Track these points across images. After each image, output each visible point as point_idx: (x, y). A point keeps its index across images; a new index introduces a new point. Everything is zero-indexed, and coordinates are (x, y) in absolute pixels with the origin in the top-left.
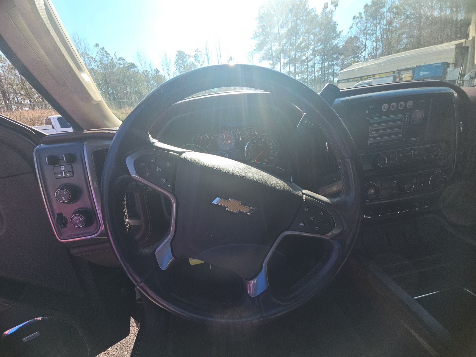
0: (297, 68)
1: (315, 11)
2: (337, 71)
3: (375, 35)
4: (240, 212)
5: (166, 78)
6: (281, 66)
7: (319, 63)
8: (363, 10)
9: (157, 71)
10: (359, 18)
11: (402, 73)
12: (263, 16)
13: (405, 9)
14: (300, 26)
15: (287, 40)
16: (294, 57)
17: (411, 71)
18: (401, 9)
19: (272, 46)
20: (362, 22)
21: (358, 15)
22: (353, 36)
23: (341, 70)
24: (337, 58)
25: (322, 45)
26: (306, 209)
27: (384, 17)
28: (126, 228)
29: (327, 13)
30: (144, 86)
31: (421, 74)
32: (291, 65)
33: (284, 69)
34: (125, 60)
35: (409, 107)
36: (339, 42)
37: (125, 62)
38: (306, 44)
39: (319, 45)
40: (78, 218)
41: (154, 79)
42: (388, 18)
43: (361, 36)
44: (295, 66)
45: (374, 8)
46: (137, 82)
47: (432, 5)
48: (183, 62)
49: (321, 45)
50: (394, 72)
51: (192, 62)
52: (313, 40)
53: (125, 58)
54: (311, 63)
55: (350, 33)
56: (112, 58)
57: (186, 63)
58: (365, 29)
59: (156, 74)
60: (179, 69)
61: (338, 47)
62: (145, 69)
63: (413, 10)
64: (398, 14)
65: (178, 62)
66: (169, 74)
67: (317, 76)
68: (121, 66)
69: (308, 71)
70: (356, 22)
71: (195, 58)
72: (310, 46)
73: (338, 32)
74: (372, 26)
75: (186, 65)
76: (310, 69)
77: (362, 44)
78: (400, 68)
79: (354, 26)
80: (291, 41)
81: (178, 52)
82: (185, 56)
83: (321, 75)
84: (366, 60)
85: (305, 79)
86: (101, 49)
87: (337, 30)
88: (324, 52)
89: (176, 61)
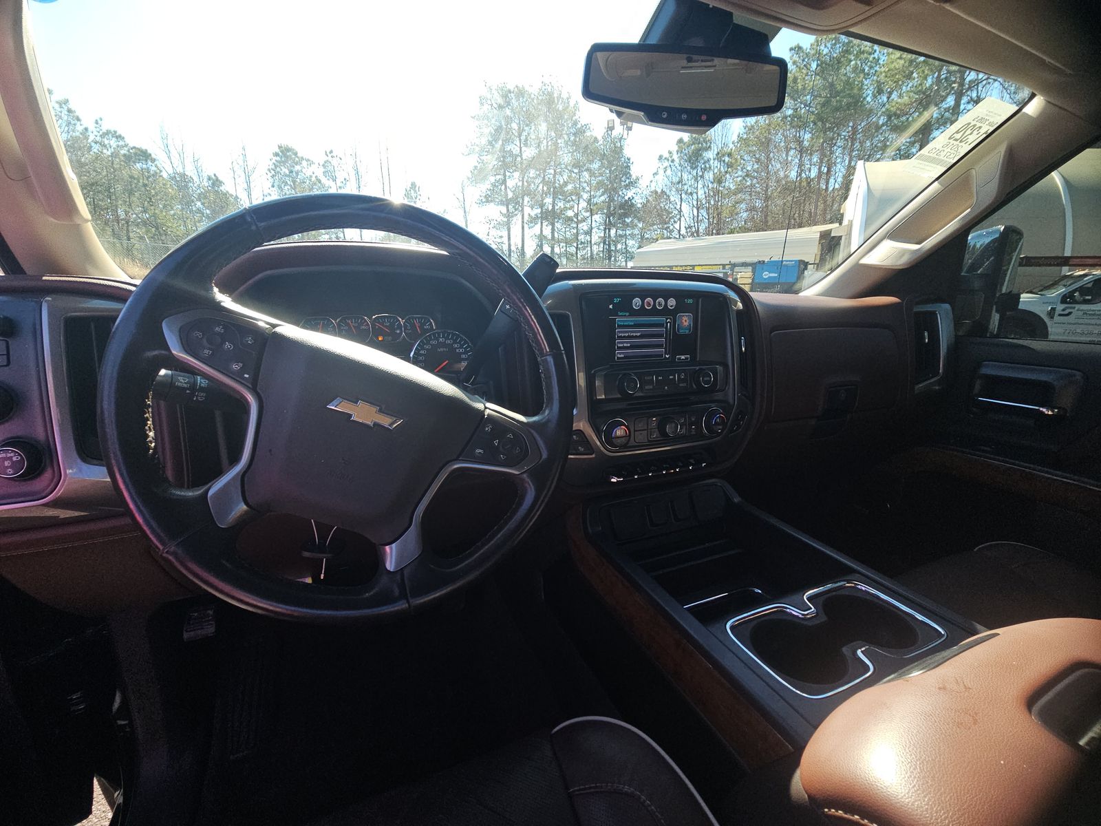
0: (556, 230)
1: (591, 129)
2: (633, 249)
3: (695, 196)
4: (376, 424)
5: (242, 202)
6: (525, 221)
7: (599, 229)
8: (676, 148)
9: (216, 182)
10: (668, 160)
11: (737, 269)
12: (489, 115)
13: (744, 160)
14: (564, 151)
15: (538, 173)
16: (550, 208)
17: (750, 269)
18: (736, 159)
19: (507, 177)
20: (673, 168)
21: (666, 155)
22: (659, 191)
23: (640, 247)
24: (634, 226)
25: (606, 196)
26: (487, 429)
27: (710, 168)
28: (149, 448)
29: (615, 138)
30: (172, 212)
31: (765, 275)
32: (545, 224)
33: (529, 228)
34: (123, 138)
35: (671, 306)
36: (634, 195)
37: (121, 143)
38: (575, 188)
39: (598, 193)
40: (9, 455)
41: (206, 197)
42: (716, 171)
43: (673, 193)
44: (553, 225)
45: (693, 147)
46: (151, 199)
47: (787, 159)
48: (291, 172)
49: (602, 195)
50: (724, 266)
51: (316, 177)
52: (589, 184)
53: (123, 135)
54: (584, 226)
55: (653, 184)
56: (86, 129)
57: (299, 177)
58: (679, 183)
59: (212, 188)
60: (280, 187)
61: (633, 205)
62: (180, 170)
63: (757, 162)
64: (732, 167)
65: (278, 169)
66: (249, 195)
67: (595, 253)
68: (108, 153)
69: (578, 240)
70: (664, 167)
71: (324, 170)
72: (582, 193)
73: (634, 177)
74: (690, 179)
75: (298, 180)
76: (581, 237)
77: (675, 208)
78: (733, 261)
79: (661, 172)
80: (544, 176)
81: (280, 147)
82: (297, 159)
83: (603, 251)
84: (681, 237)
85: (572, 255)
86: (57, 102)
87: (632, 172)
88: (609, 207)
89: (273, 167)
